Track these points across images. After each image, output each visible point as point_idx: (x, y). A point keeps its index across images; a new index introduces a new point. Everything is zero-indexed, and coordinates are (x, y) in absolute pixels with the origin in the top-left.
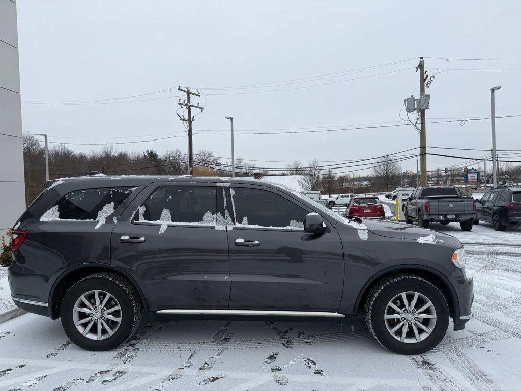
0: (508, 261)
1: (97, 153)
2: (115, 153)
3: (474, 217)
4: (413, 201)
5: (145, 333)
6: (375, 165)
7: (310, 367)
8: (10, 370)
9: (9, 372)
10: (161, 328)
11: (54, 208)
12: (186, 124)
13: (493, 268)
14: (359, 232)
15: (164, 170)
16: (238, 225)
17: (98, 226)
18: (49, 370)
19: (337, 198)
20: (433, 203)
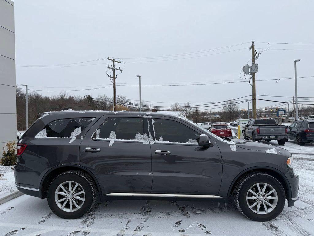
0: (310, 164)
1: (56, 96)
2: (67, 97)
3: (286, 137)
4: (249, 127)
5: (97, 208)
6: (224, 106)
7: (202, 229)
8: (16, 231)
9: (16, 232)
10: (107, 205)
11: (43, 130)
12: (112, 80)
13: (302, 168)
14: (231, 146)
15: (96, 107)
16: (157, 141)
17: (71, 141)
18: (41, 231)
19: (201, 125)
20: (262, 129)
